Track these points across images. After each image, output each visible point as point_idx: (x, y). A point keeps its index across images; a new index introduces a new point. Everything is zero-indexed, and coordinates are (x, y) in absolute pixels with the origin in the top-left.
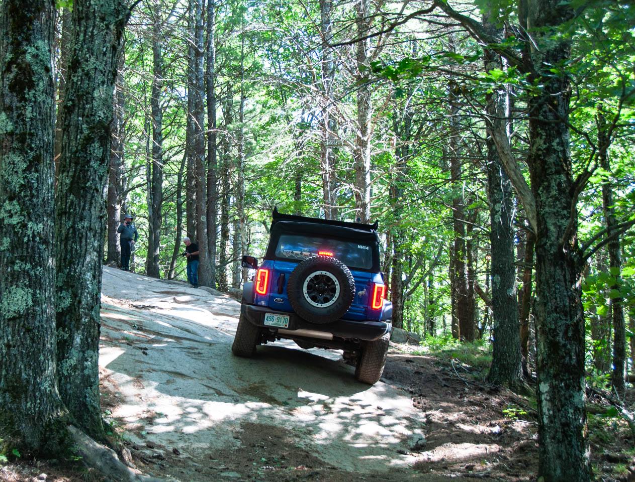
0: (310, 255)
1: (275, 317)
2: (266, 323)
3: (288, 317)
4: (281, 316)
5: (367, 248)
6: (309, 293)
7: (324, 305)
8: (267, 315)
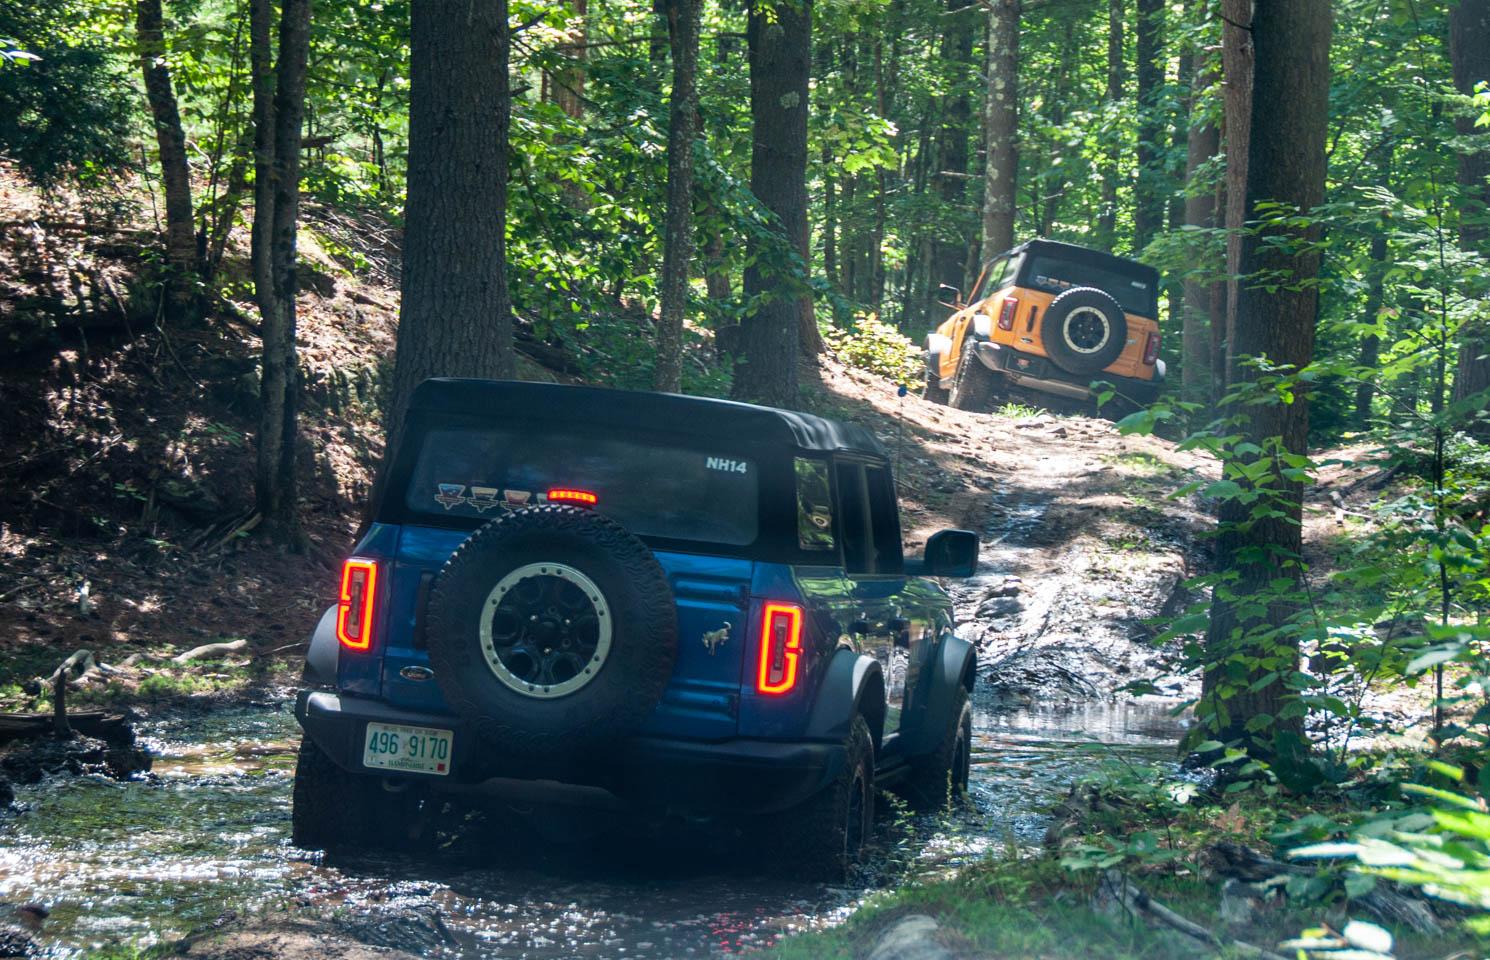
0: (533, 500)
1: (404, 736)
2: (370, 760)
3: (449, 736)
4: (423, 733)
5: (742, 468)
6: (498, 645)
7: (557, 690)
8: (371, 730)
